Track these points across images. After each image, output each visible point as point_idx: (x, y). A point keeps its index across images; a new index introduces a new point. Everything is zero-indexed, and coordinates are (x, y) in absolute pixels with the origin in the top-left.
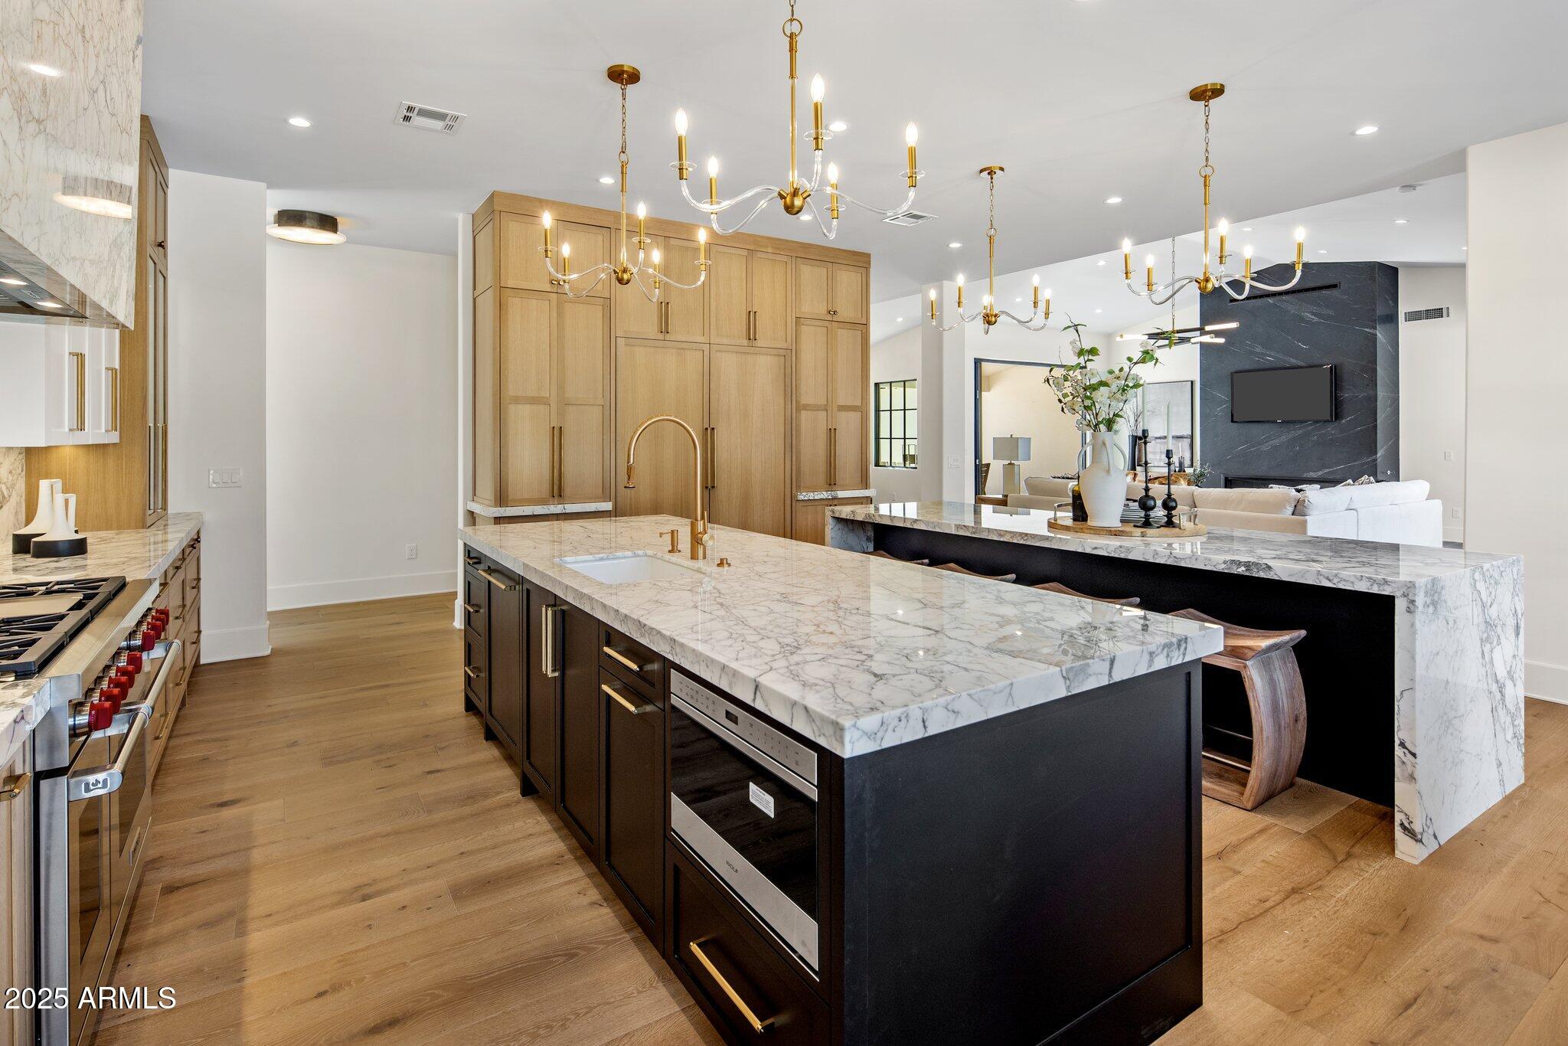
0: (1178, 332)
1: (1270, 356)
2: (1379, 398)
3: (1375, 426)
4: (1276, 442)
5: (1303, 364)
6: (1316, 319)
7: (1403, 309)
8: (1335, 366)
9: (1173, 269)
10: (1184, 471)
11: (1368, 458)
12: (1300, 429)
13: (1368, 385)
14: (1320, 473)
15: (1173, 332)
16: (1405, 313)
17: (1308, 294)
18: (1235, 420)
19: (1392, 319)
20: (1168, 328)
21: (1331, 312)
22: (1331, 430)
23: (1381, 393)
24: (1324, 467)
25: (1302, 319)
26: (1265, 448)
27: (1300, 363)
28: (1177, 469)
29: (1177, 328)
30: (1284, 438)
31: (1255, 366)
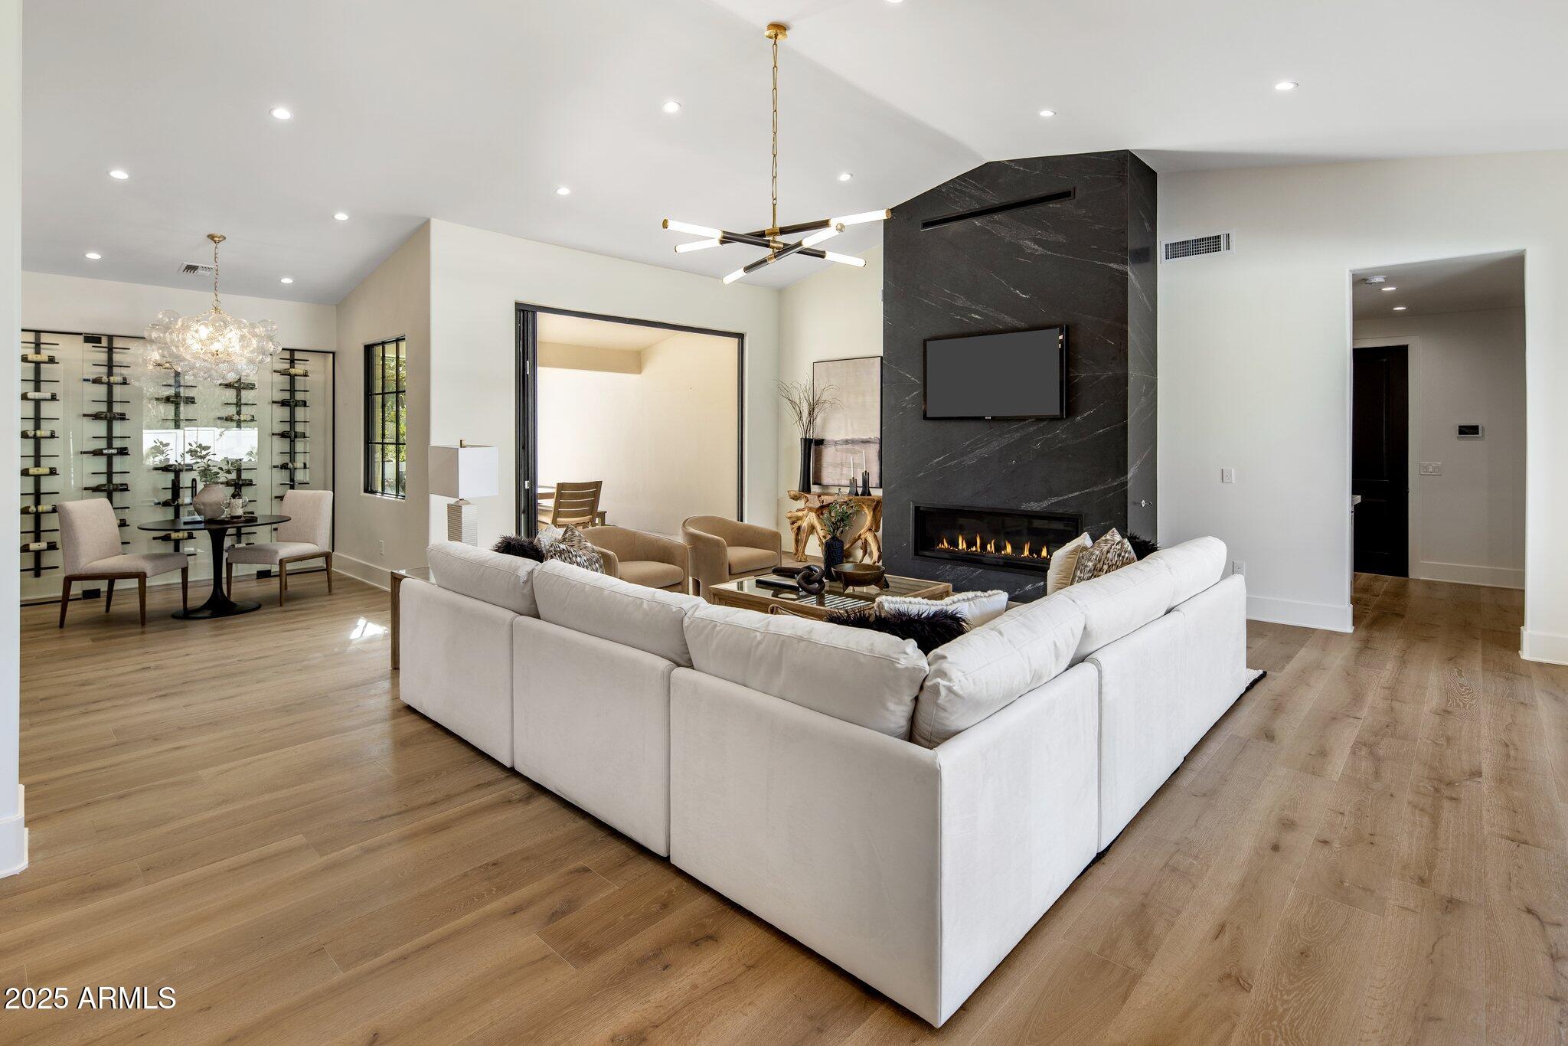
0: (784, 231)
1: (977, 313)
2: (1131, 380)
3: (1125, 427)
4: (983, 452)
5: (1023, 325)
6: (1040, 250)
7: (1165, 237)
8: (1067, 326)
9: (775, 102)
10: (869, 494)
11: (1114, 479)
12: (1017, 430)
13: (1114, 359)
14: (1045, 504)
15: (773, 233)
16: (1167, 245)
17: (1027, 210)
18: (928, 416)
19: (1146, 256)
20: (766, 225)
21: (1061, 239)
22: (1060, 431)
23: (1134, 373)
24: (1051, 493)
25: (1020, 250)
26: (970, 460)
27: (1017, 323)
28: (860, 491)
29: (780, 224)
30: (995, 446)
31: (956, 330)
